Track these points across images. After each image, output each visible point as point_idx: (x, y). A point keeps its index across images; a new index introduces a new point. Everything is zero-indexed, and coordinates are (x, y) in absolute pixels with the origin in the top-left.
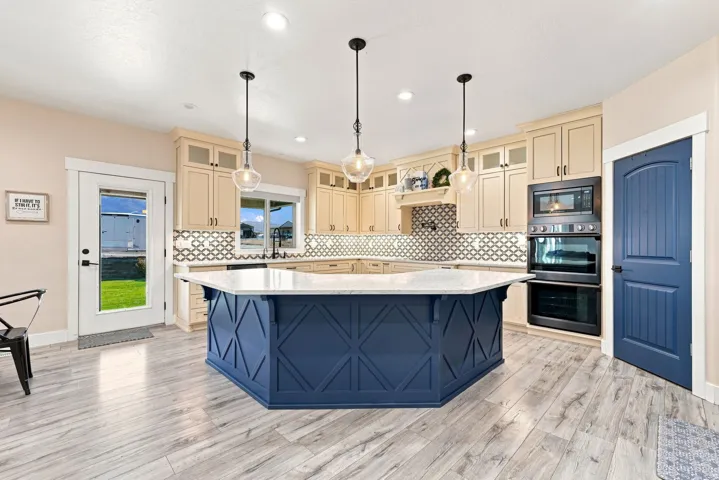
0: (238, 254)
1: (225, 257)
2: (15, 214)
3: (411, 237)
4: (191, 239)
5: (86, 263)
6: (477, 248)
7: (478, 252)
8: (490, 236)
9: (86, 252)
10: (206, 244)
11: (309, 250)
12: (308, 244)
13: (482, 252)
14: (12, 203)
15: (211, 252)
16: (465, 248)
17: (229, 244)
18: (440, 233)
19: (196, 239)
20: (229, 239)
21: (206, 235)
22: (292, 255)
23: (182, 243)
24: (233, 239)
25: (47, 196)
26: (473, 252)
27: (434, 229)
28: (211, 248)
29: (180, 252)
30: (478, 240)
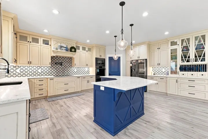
6: (76, 71)
7: (76, 73)
8: (79, 68)
13: (77, 73)
16: (72, 71)
26: (75, 73)
30: (76, 69)
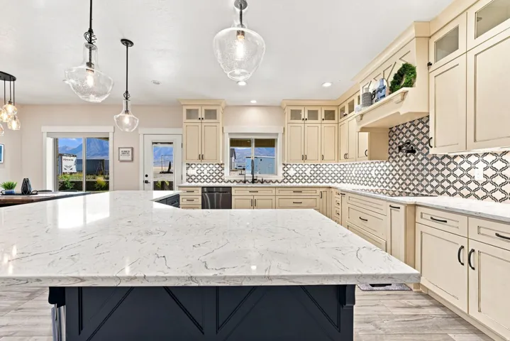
0: (226, 179)
1: (217, 180)
2: (122, 158)
3: (388, 164)
4: (197, 169)
5: (146, 182)
9: (147, 176)
10: (205, 172)
11: (287, 177)
12: (286, 172)
14: (121, 153)
15: (208, 177)
17: (220, 172)
18: (420, 157)
19: (199, 169)
20: (220, 169)
21: (205, 166)
22: (271, 181)
23: (192, 172)
24: (223, 169)
25: (132, 149)
27: (413, 151)
28: (208, 175)
29: (190, 177)
